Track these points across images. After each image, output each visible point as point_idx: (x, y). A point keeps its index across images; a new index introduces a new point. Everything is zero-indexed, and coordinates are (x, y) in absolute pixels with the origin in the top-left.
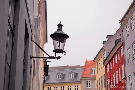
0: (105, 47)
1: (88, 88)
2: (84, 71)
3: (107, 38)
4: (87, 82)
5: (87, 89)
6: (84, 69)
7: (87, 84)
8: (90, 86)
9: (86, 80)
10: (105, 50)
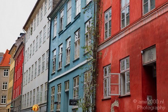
0: (16, 44)
1: (6, 76)
2: (3, 60)
3: (20, 35)
4: (5, 71)
5: (4, 77)
6: (4, 58)
7: (5, 73)
8: (7, 75)
9: (4, 69)
10: (16, 47)
